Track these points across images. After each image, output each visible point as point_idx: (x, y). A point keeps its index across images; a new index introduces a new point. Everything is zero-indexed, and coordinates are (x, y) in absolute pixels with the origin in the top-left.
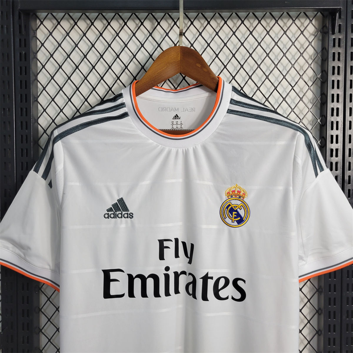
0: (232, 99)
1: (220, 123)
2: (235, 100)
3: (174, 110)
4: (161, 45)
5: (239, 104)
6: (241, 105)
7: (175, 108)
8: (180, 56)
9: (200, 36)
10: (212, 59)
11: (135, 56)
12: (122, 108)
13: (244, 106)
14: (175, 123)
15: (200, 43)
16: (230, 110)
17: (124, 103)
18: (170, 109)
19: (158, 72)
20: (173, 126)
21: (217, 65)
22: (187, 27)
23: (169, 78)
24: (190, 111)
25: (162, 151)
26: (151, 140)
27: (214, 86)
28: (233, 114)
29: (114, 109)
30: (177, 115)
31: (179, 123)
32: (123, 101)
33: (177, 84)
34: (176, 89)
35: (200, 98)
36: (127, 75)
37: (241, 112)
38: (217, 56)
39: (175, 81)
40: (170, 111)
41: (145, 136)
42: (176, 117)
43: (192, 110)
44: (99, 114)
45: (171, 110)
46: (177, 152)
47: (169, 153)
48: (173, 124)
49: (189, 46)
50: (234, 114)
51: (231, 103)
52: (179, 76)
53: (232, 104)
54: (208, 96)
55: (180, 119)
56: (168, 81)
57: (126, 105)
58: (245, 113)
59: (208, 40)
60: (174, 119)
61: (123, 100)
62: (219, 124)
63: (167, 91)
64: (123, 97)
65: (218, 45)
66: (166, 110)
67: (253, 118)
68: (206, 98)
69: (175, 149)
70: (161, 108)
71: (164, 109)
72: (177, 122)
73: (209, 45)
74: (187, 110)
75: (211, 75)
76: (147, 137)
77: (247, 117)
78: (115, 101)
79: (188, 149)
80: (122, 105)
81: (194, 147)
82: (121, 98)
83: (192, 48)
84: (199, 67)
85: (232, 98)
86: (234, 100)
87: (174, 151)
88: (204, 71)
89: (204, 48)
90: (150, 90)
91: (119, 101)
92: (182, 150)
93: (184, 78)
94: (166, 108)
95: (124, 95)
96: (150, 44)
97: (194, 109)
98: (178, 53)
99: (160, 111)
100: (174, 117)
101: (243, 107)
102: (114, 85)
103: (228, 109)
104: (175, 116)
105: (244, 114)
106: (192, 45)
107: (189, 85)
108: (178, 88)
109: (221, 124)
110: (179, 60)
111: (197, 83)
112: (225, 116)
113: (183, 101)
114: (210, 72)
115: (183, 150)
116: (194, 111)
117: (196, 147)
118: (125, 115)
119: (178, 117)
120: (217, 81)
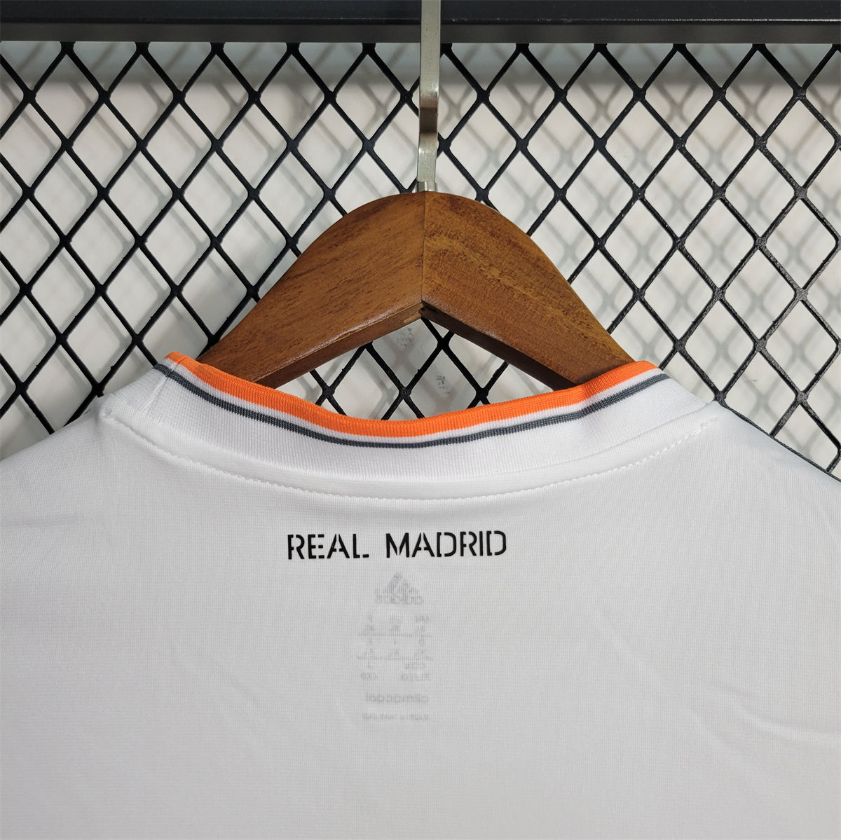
4: (338, 191)
21: (598, 285)
22: (459, 115)
38: (599, 244)
49: (471, 195)
56: (366, 357)
59: (554, 172)
65: (599, 197)
73: (560, 195)
89: (536, 210)
93: (443, 344)
96: (293, 191)
102: (114, 369)
106: (482, 194)
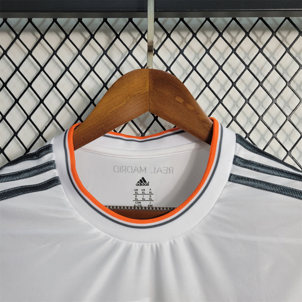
0: (236, 157)
1: (217, 199)
2: (242, 159)
3: (139, 170)
4: (120, 68)
5: (250, 166)
6: (254, 167)
7: (140, 167)
8: (148, 85)
9: (181, 55)
10: (199, 89)
11: (80, 85)
12: (48, 170)
13: (259, 169)
14: (140, 192)
15: (180, 65)
16: (234, 175)
17: (54, 161)
18: (132, 169)
19: (112, 110)
20: (136, 196)
21: (207, 99)
22: (161, 41)
23: (134, 118)
24: (165, 172)
25: (115, 247)
26: (96, 229)
27: (205, 134)
28: (240, 183)
29: (36, 171)
30: (143, 178)
31: (147, 192)
32: (51, 158)
33: (145, 126)
34: (143, 135)
35: (181, 152)
36: (68, 113)
37: (254, 180)
38: (207, 85)
39: (142, 123)
40: (132, 172)
41: (86, 221)
42: (142, 182)
43: (169, 171)
44: (8, 181)
45: (135, 170)
46: (142, 250)
47: (128, 250)
48: (136, 194)
49: (165, 69)
50: (242, 184)
51: (235, 163)
52: (148, 115)
53: (238, 165)
54: (194, 149)
55: (148, 185)
56: (130, 123)
57: (56, 164)
58: (261, 182)
59: (193, 61)
60: (138, 185)
61: (53, 156)
62: (216, 201)
63: (129, 139)
64: (52, 152)
65: (208, 69)
66: (126, 169)
67: (277, 192)
68: (191, 151)
69: (137, 243)
70: (118, 166)
71: (123, 169)
72: (144, 190)
73: (194, 68)
74: (159, 170)
75: (199, 116)
76: (88, 223)
77: (266, 190)
78: (38, 158)
79: (161, 246)
80: (50, 165)
81: (172, 241)
82: (48, 153)
83: (169, 72)
84: (180, 103)
85: (236, 155)
86: (240, 158)
87: (136, 247)
88: (188, 109)
89: (186, 73)
90: (102, 138)
91: (46, 159)
92: (150, 246)
93: (156, 119)
94: (125, 167)
95: (54, 148)
96: (106, 67)
97: (171, 169)
98: (146, 79)
99: (117, 171)
100: (138, 182)
101: (258, 171)
102: (46, 127)
103: (231, 175)
104: (141, 180)
105: (261, 185)
106: (169, 68)
107: (164, 129)
108: (147, 134)
109: (219, 201)
110: (148, 90)
111: (175, 127)
112: (225, 187)
113: (154, 156)
114: (197, 111)
115: (152, 246)
116: (171, 172)
117: (174, 241)
118: (54, 182)
119: (145, 181)
120: (211, 126)
